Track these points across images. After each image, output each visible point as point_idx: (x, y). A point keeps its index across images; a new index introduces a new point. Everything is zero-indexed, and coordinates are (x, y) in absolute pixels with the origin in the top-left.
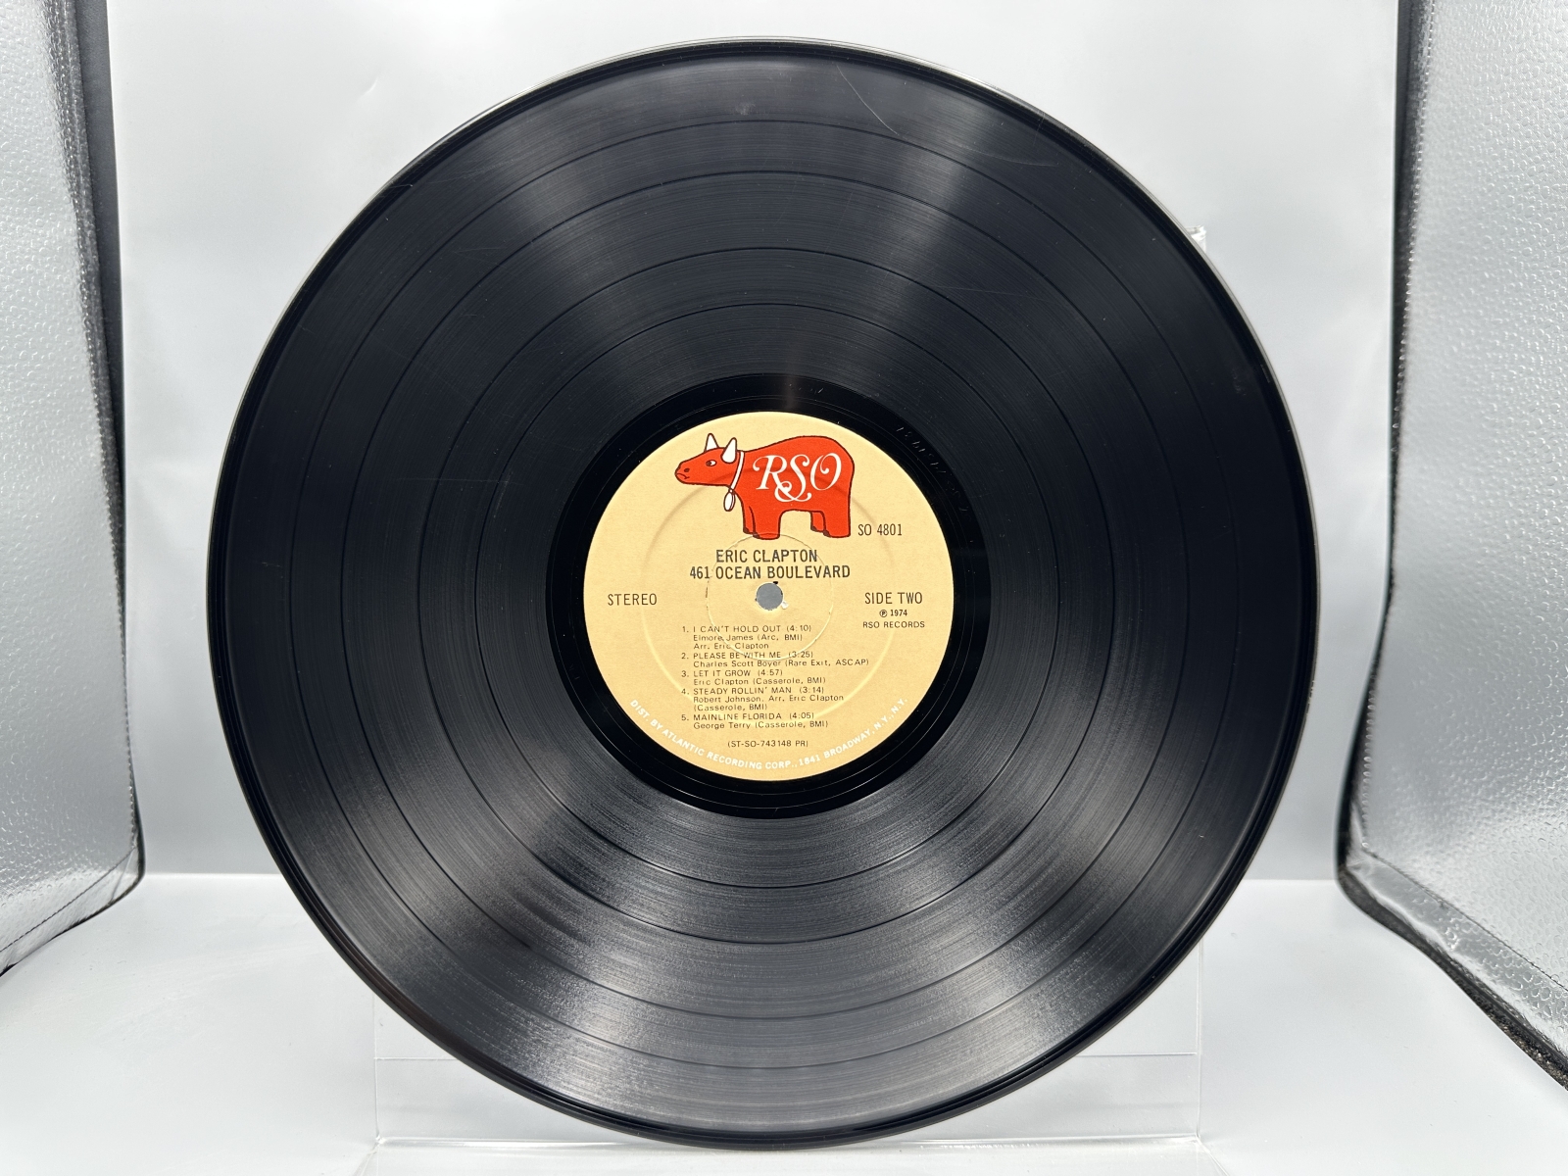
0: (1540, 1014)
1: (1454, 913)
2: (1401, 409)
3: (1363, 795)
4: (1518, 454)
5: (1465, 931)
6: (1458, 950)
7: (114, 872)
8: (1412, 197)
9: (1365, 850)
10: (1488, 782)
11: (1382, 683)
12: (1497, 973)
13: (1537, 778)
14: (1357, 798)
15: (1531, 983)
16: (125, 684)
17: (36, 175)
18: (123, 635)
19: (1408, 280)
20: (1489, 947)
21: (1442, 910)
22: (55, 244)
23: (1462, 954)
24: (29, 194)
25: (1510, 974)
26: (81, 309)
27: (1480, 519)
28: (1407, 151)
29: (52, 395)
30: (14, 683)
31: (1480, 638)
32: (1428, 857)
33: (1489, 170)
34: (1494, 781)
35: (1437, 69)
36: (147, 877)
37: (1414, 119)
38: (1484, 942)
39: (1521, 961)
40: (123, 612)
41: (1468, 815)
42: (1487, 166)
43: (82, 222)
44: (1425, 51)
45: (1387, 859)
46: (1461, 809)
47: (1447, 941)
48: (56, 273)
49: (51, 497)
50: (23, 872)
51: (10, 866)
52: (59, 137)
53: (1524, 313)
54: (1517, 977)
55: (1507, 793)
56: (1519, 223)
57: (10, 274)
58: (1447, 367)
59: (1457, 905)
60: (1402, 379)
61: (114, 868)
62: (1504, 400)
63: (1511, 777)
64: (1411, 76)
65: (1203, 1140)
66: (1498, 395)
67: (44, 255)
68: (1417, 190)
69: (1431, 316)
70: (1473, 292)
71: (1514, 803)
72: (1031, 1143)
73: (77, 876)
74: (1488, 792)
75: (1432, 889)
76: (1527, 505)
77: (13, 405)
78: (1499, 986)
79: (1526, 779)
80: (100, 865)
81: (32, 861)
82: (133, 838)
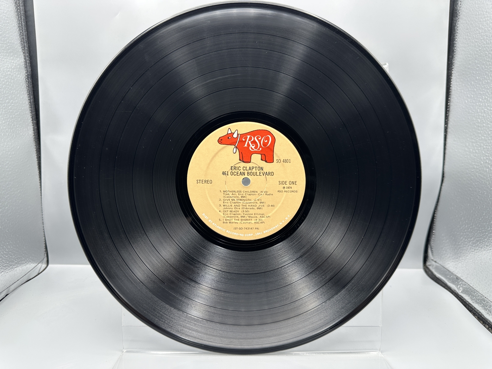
0: (488, 313)
1: (461, 281)
2: (448, 120)
3: (432, 242)
4: (486, 136)
5: (464, 286)
6: (462, 292)
7: (40, 264)
8: (453, 52)
9: (432, 260)
10: (473, 240)
11: (439, 208)
12: (474, 300)
13: (489, 240)
14: (430, 243)
15: (485, 304)
16: (42, 205)
17: (11, 43)
18: (41, 190)
19: (451, 79)
20: (472, 292)
21: (457, 280)
22: (17, 65)
23: (463, 293)
24: (9, 49)
25: (479, 300)
26: (26, 86)
27: (473, 157)
28: (452, 37)
29: (17, 114)
30: (7, 206)
31: (472, 195)
32: (453, 263)
33: (480, 43)
34: (475, 240)
35: (463, 10)
36: (49, 265)
37: (455, 26)
38: (470, 290)
39: (482, 296)
40: (41, 183)
41: (466, 250)
42: (479, 42)
43: (25, 58)
44: (459, 4)
45: (440, 263)
46: (464, 248)
47: (458, 289)
48: (18, 75)
49: (18, 147)
50: (11, 265)
51: (7, 263)
52: (18, 30)
53: (490, 91)
54: (480, 301)
55: (479, 244)
56: (489, 61)
57: (3, 75)
58: (464, 107)
59: (462, 278)
60: (449, 111)
61: (39, 263)
62: (482, 118)
63: (481, 239)
64: (454, 12)
65: (381, 352)
66: (480, 117)
67: (14, 69)
68: (455, 50)
69: (459, 91)
70: (473, 83)
71: (481, 247)
72: (328, 353)
73: (28, 266)
74: (473, 243)
75: (454, 273)
76: (489, 153)
77: (5, 118)
78: (475, 304)
79: (486, 240)
80: (35, 262)
81: (14, 262)
82: (45, 253)
